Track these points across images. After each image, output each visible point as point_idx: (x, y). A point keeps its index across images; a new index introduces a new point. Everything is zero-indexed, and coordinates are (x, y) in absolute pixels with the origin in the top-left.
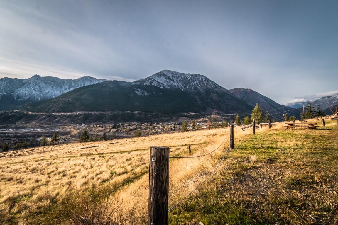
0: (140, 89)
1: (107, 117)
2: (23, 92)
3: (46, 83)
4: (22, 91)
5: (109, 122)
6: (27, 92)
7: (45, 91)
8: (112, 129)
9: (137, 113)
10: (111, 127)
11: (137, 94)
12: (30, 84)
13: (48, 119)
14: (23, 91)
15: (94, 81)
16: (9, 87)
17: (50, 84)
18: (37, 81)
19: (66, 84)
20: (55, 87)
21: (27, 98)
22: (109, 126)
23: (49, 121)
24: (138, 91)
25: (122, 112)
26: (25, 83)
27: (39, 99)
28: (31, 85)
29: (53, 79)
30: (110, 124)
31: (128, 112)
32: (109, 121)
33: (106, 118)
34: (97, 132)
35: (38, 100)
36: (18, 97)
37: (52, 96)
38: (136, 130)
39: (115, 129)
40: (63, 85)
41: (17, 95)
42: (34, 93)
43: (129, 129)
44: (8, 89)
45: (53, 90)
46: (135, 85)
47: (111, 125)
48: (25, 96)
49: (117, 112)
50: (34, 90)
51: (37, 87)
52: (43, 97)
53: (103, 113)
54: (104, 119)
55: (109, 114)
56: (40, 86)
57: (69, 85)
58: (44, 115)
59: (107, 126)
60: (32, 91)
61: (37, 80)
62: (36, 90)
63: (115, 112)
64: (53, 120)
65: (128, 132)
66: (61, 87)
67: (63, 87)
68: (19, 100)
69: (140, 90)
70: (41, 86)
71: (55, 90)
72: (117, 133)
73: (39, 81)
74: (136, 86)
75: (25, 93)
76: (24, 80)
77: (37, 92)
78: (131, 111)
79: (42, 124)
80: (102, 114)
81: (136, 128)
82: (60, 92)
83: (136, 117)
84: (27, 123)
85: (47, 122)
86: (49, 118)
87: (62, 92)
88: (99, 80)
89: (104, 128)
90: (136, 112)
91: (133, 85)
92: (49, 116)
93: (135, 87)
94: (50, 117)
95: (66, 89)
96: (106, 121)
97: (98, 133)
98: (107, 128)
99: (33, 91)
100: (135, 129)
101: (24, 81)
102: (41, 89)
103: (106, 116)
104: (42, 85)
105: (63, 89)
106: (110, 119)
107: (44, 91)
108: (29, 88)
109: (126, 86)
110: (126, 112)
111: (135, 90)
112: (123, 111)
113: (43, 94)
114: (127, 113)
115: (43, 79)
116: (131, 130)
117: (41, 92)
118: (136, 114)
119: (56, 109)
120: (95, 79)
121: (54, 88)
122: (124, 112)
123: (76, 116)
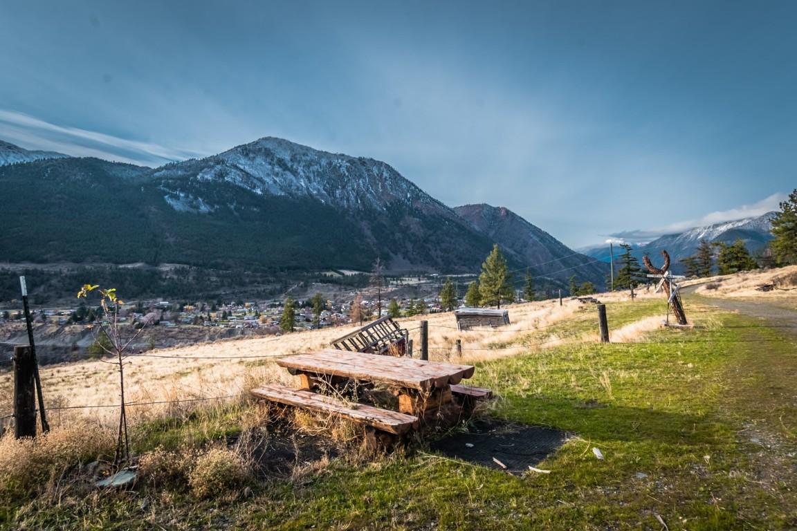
0: (182, 191)
1: (53, 281)
5: (61, 301)
8: (69, 323)
9: (168, 269)
10: (65, 319)
11: (171, 207)
15: (8, 156)
22: (59, 314)
24: (177, 198)
25: (113, 266)
30: (64, 305)
31: (138, 265)
32: (60, 297)
33: (50, 286)
34: (8, 335)
38: (161, 324)
39: (80, 324)
43: (135, 321)
46: (167, 178)
47: (68, 312)
49: (96, 265)
53: (39, 267)
54: (42, 288)
55: (61, 273)
59: (50, 313)
63: (88, 267)
65: (132, 332)
69: (182, 195)
72: (87, 337)
74: (170, 181)
78: (147, 263)
81: (162, 319)
83: (165, 284)
88: (28, 153)
89: (39, 322)
90: (166, 268)
91: (160, 178)
93: (167, 185)
96: (49, 297)
97: (9, 338)
98: (51, 322)
100: (157, 323)
103: (48, 280)
106: (68, 290)
109: (132, 178)
110: (130, 266)
111: (166, 194)
112: (117, 263)
114: (134, 269)
116: (141, 326)
118: (167, 272)
120: (16, 147)
122: (121, 266)
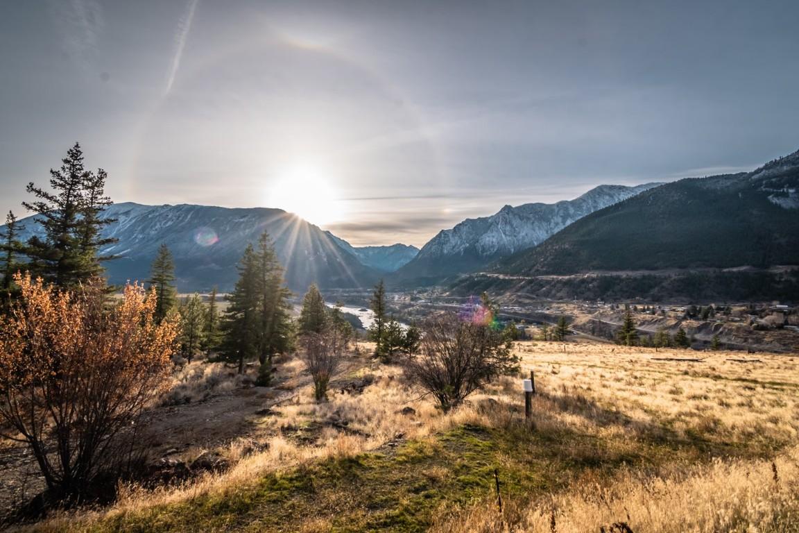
0: (791, 187)
1: (664, 284)
2: (489, 241)
3: (521, 218)
4: (487, 239)
5: (672, 299)
6: (494, 240)
7: (521, 234)
8: (684, 318)
9: (782, 271)
10: (682, 315)
11: (778, 207)
12: (498, 224)
13: (529, 288)
14: (490, 239)
15: (619, 195)
16: (471, 234)
17: (528, 219)
18: (506, 215)
19: (558, 213)
20: (536, 223)
21: (495, 250)
22: (674, 310)
23: (532, 293)
24: (785, 195)
25: (717, 270)
26: (492, 224)
27: (513, 250)
28: (499, 226)
29: (532, 208)
30: (675, 304)
31: (743, 268)
32: (671, 297)
33: (663, 287)
34: (639, 323)
35: (510, 251)
36: (484, 250)
37: (532, 241)
38: (787, 329)
39: (695, 320)
40: (550, 217)
41: (482, 246)
42: (506, 239)
43: (752, 323)
44: (471, 237)
45: (534, 230)
46: (769, 177)
47: (680, 309)
48: (492, 247)
49: (699, 269)
50: (505, 233)
51: (508, 228)
52: (518, 245)
53: (653, 273)
54: (656, 289)
55: (670, 277)
56: (512, 226)
57: (562, 215)
58: (521, 280)
59: (667, 309)
60: (501, 236)
61: (508, 214)
62: (507, 233)
63: (692, 272)
64: (538, 290)
65: (751, 332)
66: (548, 221)
67: (552, 220)
68: (485, 254)
69: (791, 191)
70: (514, 225)
71: (537, 228)
72: (703, 331)
73: (511, 216)
74: (774, 180)
75: (493, 242)
76: (490, 218)
77: (508, 238)
78: (754, 266)
79: (520, 297)
80: (650, 276)
81: (786, 323)
82: (547, 232)
83: (780, 286)
84: (498, 294)
85: (528, 294)
86: (532, 287)
87: (549, 232)
88: (632, 189)
89: (660, 315)
90: (779, 270)
91: (760, 180)
92: (530, 282)
93: (771, 185)
94: (532, 285)
95: (557, 224)
96: (662, 296)
97: (640, 325)
98: (670, 316)
99: (503, 236)
100: (780, 327)
101: (490, 220)
102: (515, 230)
103: (661, 283)
104: (516, 222)
105: (552, 225)
106: (677, 291)
107: (519, 233)
108: (497, 231)
109: (728, 187)
110: (735, 270)
111: (769, 194)
112: (720, 267)
113: (518, 240)
114: (739, 272)
115: (516, 212)
116: (762, 328)
117: (515, 236)
118: (781, 274)
119: (542, 268)
120: (624, 187)
121: (534, 224)
122: (725, 270)
123: (583, 281)
